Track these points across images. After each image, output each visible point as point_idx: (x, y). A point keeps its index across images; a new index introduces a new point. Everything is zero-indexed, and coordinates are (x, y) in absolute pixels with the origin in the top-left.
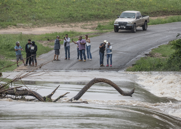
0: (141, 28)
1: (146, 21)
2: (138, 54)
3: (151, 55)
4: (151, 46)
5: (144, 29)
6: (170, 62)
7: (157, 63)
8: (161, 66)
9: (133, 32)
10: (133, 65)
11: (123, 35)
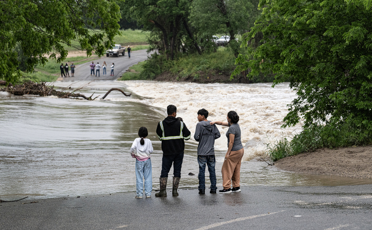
0: (121, 54)
1: (124, 50)
2: (122, 70)
3: (129, 71)
4: (129, 66)
5: (123, 55)
6: (141, 75)
7: (134, 76)
8: (136, 77)
9: (117, 57)
10: (121, 77)
11: (112, 58)
